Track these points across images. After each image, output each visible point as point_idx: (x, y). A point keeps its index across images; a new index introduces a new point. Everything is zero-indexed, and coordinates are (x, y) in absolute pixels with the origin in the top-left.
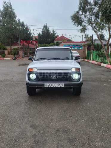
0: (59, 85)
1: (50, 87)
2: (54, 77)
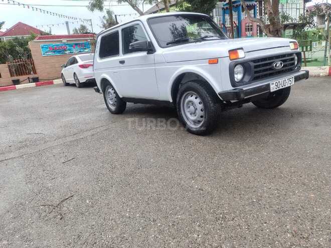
0: (289, 82)
1: (277, 88)
2: (279, 64)
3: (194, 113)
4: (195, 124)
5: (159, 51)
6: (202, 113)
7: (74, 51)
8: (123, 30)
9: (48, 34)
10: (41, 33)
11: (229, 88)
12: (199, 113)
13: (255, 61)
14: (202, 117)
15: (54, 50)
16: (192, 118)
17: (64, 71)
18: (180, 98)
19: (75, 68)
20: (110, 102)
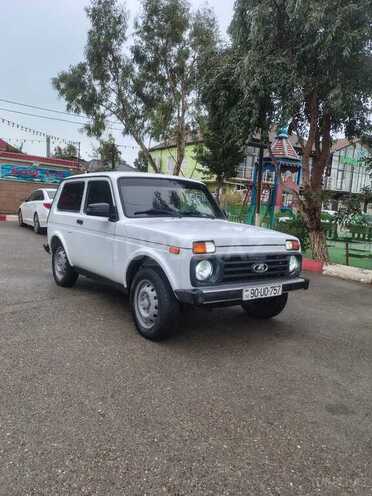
0: (273, 291)
1: (254, 298)
2: (261, 266)
3: (147, 309)
4: (146, 323)
5: (123, 220)
6: (156, 311)
7: (47, 180)
8: (89, 183)
9: (16, 151)
11: (187, 286)
12: (153, 310)
13: (223, 258)
14: (155, 316)
15: (18, 174)
16: (145, 314)
17: (23, 206)
18: (136, 285)
19: (38, 205)
20: (58, 268)
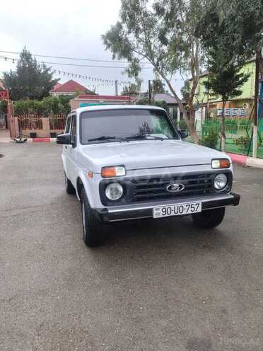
0: (190, 209)
1: (167, 215)
2: (175, 186)
9: (92, 93)
10: (86, 90)
13: (134, 181)
